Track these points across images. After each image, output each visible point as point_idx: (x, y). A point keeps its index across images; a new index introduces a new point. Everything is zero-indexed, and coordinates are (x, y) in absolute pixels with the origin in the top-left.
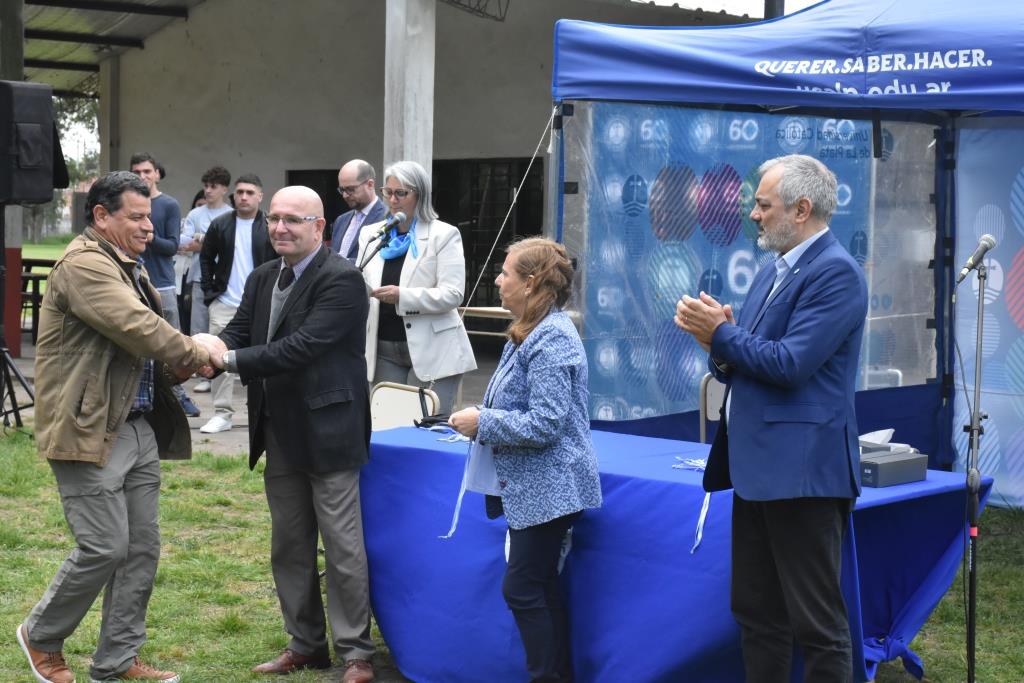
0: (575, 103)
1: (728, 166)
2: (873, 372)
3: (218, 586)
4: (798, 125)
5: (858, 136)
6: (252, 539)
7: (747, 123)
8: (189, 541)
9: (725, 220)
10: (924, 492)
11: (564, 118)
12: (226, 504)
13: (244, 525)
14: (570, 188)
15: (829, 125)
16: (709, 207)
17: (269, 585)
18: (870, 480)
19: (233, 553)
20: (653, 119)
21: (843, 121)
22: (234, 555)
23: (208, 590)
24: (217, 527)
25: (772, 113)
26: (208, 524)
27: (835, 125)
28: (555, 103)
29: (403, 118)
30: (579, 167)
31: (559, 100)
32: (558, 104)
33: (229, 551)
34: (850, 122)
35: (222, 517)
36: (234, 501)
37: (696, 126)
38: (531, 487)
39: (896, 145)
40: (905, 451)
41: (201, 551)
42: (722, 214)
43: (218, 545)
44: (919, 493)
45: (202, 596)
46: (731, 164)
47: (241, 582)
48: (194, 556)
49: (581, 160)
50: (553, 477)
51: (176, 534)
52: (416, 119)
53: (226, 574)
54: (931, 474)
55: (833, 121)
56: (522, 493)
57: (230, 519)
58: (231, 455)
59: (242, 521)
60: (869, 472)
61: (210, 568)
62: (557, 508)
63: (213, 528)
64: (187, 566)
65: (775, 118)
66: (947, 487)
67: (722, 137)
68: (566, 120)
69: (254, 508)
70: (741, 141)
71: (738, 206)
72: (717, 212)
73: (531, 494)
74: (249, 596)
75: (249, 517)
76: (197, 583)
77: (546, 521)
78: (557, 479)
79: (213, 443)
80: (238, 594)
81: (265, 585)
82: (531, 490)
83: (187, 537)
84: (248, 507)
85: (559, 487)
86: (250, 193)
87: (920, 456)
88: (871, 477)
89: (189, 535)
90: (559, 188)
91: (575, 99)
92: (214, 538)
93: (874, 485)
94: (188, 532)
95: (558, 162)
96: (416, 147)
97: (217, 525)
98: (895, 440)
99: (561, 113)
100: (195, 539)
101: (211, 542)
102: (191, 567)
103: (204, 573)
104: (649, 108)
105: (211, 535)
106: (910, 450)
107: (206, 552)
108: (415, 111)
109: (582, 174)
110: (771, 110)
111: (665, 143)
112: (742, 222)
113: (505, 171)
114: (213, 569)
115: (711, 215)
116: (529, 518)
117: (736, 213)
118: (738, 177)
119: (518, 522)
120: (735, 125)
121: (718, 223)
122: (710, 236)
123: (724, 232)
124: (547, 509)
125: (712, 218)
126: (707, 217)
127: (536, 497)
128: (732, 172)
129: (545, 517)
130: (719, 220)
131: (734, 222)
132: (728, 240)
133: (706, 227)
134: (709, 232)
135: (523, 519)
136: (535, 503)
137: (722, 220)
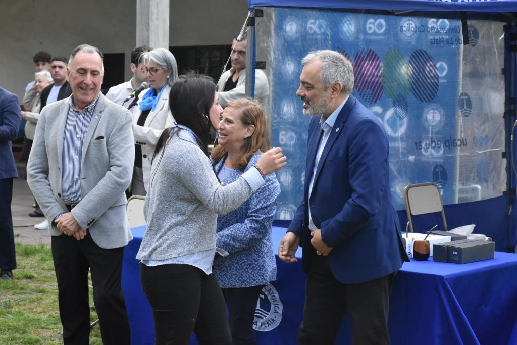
0: (264, 8)
1: (371, 50)
2: (462, 187)
3: (24, 332)
4: (411, 22)
5: (452, 30)
6: (47, 301)
7: (377, 22)
8: (5, 302)
9: (372, 86)
10: (492, 266)
11: (257, 18)
12: (30, 278)
13: (43, 292)
14: (259, 65)
15: (431, 22)
16: (361, 77)
17: (59, 332)
18: (456, 259)
19: (35, 310)
20: (316, 19)
21: (441, 20)
22: (36, 312)
23: (17, 335)
24: (25, 293)
25: (397, 15)
26: (18, 291)
27: (436, 23)
28: (250, 9)
29: (149, 18)
30: (266, 51)
31: (252, 6)
32: (252, 10)
33: (32, 309)
35: (28, 287)
36: (36, 275)
37: (344, 24)
39: (480, 35)
40: (483, 239)
41: (14, 309)
42: (369, 83)
43: (25, 305)
44: (489, 267)
45: (13, 339)
46: (373, 50)
47: (40, 330)
48: (8, 312)
49: (268, 47)
50: (254, 259)
52: (157, 19)
53: (30, 325)
54: (497, 254)
55: (434, 20)
57: (33, 288)
58: (34, 244)
59: (41, 288)
60: (456, 253)
61: (19, 320)
63: (22, 294)
64: (4, 319)
65: (398, 18)
66: (508, 263)
67: (362, 30)
68: (258, 20)
69: (49, 280)
70: (374, 33)
71: (380, 77)
72: (366, 82)
74: (45, 339)
75: (46, 286)
76: (10, 331)
77: (243, 286)
78: (256, 261)
79: (22, 237)
80: (38, 338)
81: (56, 332)
83: (4, 300)
84: (46, 279)
85: (257, 266)
86: (60, 67)
87: (491, 242)
88: (457, 257)
89: (5, 299)
90: (253, 65)
91: (264, 6)
92: (22, 301)
93: (459, 262)
94: (5, 297)
95: (252, 48)
96: (158, 38)
97: (24, 291)
98: (475, 232)
99: (254, 16)
100: (9, 301)
101: (20, 303)
102: (7, 320)
103: (15, 324)
104: (315, 12)
105: (20, 299)
106: (485, 239)
107: (17, 310)
108: (157, 14)
109: (269, 56)
110: (396, 13)
111: (328, 35)
112: (384, 88)
113: (218, 54)
114: (21, 321)
115: (362, 83)
116: (231, 282)
117: (379, 82)
118: (378, 58)
119: (222, 284)
120: (370, 23)
121: (367, 88)
122: (363, 97)
123: (371, 95)
124: (246, 279)
125: (363, 84)
126: (360, 85)
127: (239, 270)
128: (374, 55)
129: (244, 284)
130: (368, 86)
131: (378, 87)
132: (374, 100)
133: (361, 90)
134: (362, 94)
135: (227, 282)
136: (238, 274)
137: (370, 86)
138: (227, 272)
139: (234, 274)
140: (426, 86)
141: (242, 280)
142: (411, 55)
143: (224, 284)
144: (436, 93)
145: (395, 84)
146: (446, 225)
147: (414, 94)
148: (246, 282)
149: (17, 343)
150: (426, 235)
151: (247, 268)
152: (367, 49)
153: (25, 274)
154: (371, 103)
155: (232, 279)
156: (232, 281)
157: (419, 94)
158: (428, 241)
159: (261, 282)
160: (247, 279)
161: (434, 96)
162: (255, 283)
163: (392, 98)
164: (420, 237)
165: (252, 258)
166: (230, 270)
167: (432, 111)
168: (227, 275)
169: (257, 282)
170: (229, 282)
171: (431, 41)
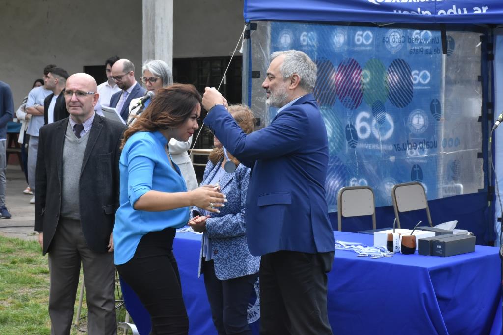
0: (258, 22)
1: (353, 60)
2: (445, 185)
3: (41, 323)
4: (396, 34)
5: (433, 41)
7: (365, 34)
9: (352, 93)
14: (255, 75)
15: (416, 34)
16: (343, 86)
18: (440, 252)
20: (308, 32)
21: (425, 31)
23: (34, 326)
24: (41, 287)
25: (380, 27)
26: (35, 286)
27: (420, 34)
29: (154, 33)
30: (260, 62)
31: (247, 20)
32: (247, 23)
34: (429, 32)
35: (44, 281)
38: (235, 254)
39: (456, 46)
40: (465, 233)
41: (30, 302)
42: (351, 90)
43: (41, 298)
45: (30, 330)
46: (355, 59)
48: (26, 305)
49: (262, 57)
51: (15, 292)
52: (162, 33)
54: (478, 248)
55: (418, 31)
56: (228, 258)
60: (440, 247)
61: (36, 312)
64: (22, 311)
65: (383, 30)
67: (350, 42)
68: (252, 32)
70: (362, 44)
71: (360, 85)
73: (234, 259)
76: (27, 322)
77: (242, 275)
82: (235, 256)
83: (22, 294)
87: (473, 237)
88: (441, 250)
89: (23, 292)
90: (249, 75)
91: (258, 20)
92: (39, 294)
93: (443, 255)
94: (22, 291)
95: (248, 59)
96: (162, 51)
97: (40, 286)
98: (458, 227)
99: (249, 29)
100: (27, 294)
101: (36, 296)
102: (24, 312)
103: (32, 316)
104: (304, 25)
105: (36, 292)
106: (467, 234)
107: (34, 303)
108: (162, 29)
109: (262, 66)
110: (379, 25)
112: (363, 95)
113: (219, 65)
114: (38, 313)
115: (344, 90)
116: (231, 273)
117: (359, 89)
118: (359, 67)
119: (223, 276)
120: (358, 35)
121: (348, 95)
122: (344, 103)
123: (352, 101)
124: (243, 268)
125: (345, 92)
126: (341, 92)
127: (237, 261)
128: (356, 64)
129: (242, 273)
130: (349, 93)
131: (358, 94)
132: (355, 105)
133: (342, 98)
134: (343, 101)
135: (227, 274)
136: (236, 264)
137: (350, 93)
138: (226, 264)
140: (402, 92)
142: (390, 64)
143: (224, 276)
144: (411, 99)
145: (374, 91)
146: (430, 221)
147: (391, 101)
149: (34, 333)
150: (412, 231)
153: (41, 269)
154: (352, 109)
157: (395, 100)
158: (415, 237)
160: (245, 268)
161: (409, 102)
163: (371, 104)
164: (407, 232)
167: (417, 116)
171: (410, 51)
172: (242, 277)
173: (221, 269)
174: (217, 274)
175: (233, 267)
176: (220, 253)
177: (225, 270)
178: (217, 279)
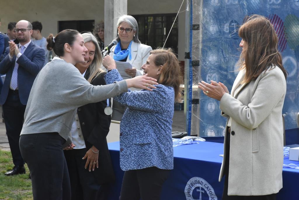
8: (17, 195)
14: (195, 27)
26: (25, 188)
30: (200, 17)
38: (135, 152)
43: (31, 197)
46: (277, 15)
50: (146, 149)
56: (130, 154)
62: (146, 164)
63: (28, 189)
70: (273, 4)
71: (284, 34)
73: (135, 155)
77: (139, 168)
78: (147, 150)
82: (135, 153)
85: (148, 154)
90: (191, 27)
94: (17, 192)
95: (190, 15)
96: (119, 9)
100: (20, 195)
101: (27, 196)
111: (244, 5)
112: (287, 41)
117: (284, 37)
118: (281, 20)
119: (125, 168)
124: (141, 163)
127: (137, 157)
128: (278, 18)
129: (139, 167)
131: (283, 42)
132: (281, 50)
135: (128, 166)
136: (136, 160)
138: (128, 159)
139: (133, 160)
141: (139, 164)
148: (141, 166)
151: (142, 156)
152: (273, 14)
155: (131, 163)
156: (131, 165)
159: (150, 165)
160: (142, 163)
162: (146, 165)
163: (294, 49)
165: (145, 148)
166: (130, 157)
168: (128, 161)
169: (147, 165)
170: (129, 166)
172: (139, 169)
173: (124, 163)
174: (121, 166)
175: (133, 162)
176: (125, 151)
177: (127, 163)
178: (121, 170)
